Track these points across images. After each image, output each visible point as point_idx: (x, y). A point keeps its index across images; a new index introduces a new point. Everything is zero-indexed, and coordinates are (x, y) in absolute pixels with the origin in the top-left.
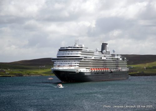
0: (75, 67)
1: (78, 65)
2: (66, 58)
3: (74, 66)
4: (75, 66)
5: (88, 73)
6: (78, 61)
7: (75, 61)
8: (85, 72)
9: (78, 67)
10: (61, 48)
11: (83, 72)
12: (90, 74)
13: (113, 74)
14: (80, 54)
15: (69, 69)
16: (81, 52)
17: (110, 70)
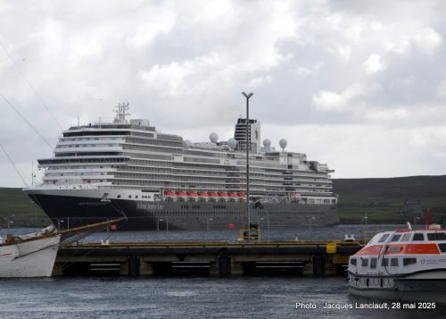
0: (99, 184)
1: (112, 177)
2: (76, 157)
3: (96, 180)
4: (101, 181)
5: (151, 203)
6: (112, 167)
7: (101, 167)
8: (140, 199)
9: (110, 184)
10: (72, 128)
11: (128, 198)
12: (161, 207)
13: (261, 211)
14: (120, 145)
15: (78, 188)
16: (123, 138)
17: (254, 199)
